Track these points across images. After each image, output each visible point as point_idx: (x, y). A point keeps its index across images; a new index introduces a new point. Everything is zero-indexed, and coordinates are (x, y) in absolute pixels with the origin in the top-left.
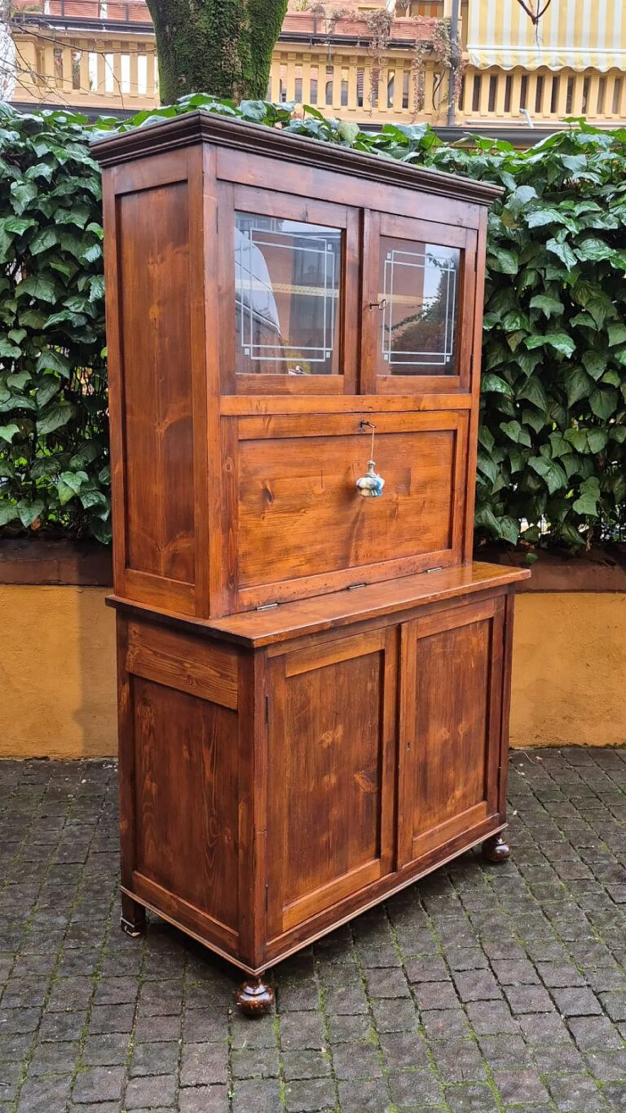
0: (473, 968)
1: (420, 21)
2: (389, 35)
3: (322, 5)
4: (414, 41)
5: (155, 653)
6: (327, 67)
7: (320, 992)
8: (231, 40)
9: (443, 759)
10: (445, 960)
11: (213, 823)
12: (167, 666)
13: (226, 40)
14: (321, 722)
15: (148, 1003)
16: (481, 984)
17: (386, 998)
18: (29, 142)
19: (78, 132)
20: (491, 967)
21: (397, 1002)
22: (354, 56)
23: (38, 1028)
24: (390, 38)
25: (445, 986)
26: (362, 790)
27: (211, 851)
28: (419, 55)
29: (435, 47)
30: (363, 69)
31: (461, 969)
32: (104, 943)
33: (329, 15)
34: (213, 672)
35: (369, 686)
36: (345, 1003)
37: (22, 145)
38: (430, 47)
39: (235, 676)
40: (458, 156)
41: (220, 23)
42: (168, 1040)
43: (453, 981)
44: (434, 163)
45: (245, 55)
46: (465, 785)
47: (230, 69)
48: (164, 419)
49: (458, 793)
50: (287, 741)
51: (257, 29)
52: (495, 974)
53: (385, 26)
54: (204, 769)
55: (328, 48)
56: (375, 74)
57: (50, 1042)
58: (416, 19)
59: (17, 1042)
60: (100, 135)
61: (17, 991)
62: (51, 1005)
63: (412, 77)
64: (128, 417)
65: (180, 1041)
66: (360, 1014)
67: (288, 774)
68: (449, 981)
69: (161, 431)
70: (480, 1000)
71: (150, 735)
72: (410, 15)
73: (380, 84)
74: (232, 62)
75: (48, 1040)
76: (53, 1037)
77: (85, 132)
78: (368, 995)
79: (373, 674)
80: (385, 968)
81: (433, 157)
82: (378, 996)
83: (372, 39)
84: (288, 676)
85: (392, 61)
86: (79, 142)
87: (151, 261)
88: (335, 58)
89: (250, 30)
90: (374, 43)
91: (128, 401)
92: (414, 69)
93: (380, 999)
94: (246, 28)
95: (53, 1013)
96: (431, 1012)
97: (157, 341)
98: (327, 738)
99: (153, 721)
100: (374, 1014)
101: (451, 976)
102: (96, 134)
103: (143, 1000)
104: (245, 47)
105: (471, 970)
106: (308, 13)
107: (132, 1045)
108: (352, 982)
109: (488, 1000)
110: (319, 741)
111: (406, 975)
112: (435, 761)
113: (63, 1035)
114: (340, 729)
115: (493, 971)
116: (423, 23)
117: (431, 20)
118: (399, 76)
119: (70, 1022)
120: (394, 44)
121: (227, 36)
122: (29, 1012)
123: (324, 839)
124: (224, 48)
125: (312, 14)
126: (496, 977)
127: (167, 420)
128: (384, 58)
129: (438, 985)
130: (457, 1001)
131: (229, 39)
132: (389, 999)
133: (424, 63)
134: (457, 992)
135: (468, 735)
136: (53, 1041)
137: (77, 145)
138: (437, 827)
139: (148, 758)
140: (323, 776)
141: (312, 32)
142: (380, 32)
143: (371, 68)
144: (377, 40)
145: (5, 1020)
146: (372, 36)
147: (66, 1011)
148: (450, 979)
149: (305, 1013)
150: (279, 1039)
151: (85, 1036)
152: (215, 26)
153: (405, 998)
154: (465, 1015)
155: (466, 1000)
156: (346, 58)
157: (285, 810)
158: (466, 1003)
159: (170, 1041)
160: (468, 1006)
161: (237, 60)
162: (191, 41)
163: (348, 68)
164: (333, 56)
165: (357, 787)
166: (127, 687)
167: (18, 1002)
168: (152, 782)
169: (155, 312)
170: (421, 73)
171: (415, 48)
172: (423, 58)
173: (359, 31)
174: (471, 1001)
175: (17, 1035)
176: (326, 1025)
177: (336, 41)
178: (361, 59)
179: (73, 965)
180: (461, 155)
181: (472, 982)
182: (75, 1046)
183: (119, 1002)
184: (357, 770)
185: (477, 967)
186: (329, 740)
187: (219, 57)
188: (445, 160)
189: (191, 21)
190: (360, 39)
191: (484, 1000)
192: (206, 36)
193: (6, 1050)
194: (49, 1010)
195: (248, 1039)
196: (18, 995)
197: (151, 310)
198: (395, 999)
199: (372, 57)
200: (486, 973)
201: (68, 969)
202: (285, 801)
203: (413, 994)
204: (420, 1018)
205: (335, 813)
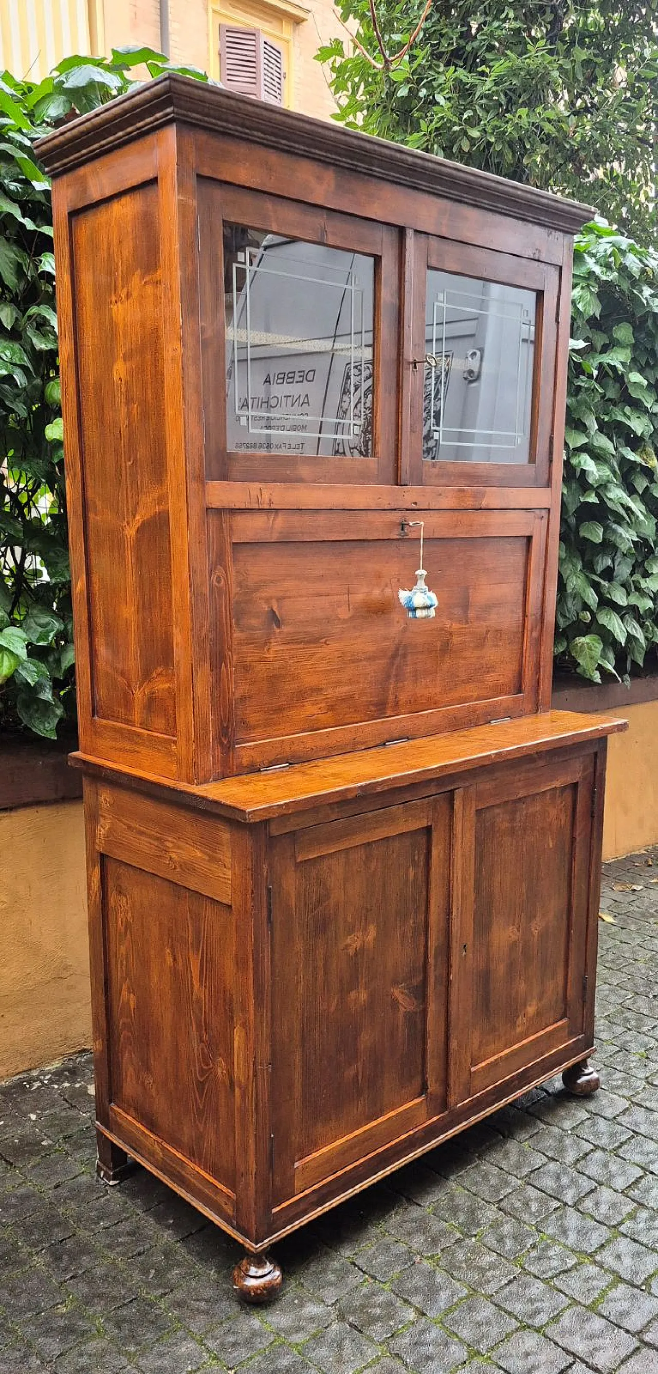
5: (129, 827)
9: (511, 966)
11: (202, 1049)
12: (144, 844)
14: (345, 921)
26: (402, 1009)
27: (201, 1085)
34: (199, 854)
35: (412, 873)
39: (228, 861)
46: (540, 999)
48: (134, 517)
49: (531, 1010)
50: (299, 946)
54: (191, 981)
64: (91, 515)
67: (300, 989)
69: (130, 532)
71: (126, 932)
79: (416, 858)
84: (299, 860)
87: (114, 299)
91: (90, 494)
97: (123, 410)
98: (354, 942)
99: (130, 915)
110: (341, 946)
112: (500, 969)
114: (372, 929)
123: (352, 1072)
127: (137, 517)
135: (544, 935)
138: (503, 1054)
139: (124, 962)
140: (349, 992)
157: (297, 1037)
165: (395, 1004)
166: (97, 871)
168: (130, 993)
169: (120, 370)
184: (395, 983)
186: (358, 945)
197: (116, 367)
202: (297, 1026)
205: (366, 1039)
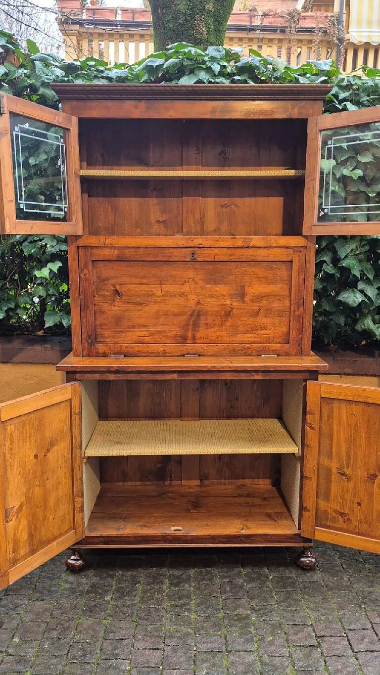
0: (361, 629)
1: (318, 15)
2: (298, 24)
3: (256, 7)
4: (315, 28)
6: (258, 46)
7: (256, 639)
8: (200, 16)
10: (341, 622)
13: (197, 17)
15: (140, 640)
16: (367, 640)
17: (301, 646)
18: (71, 78)
19: (102, 72)
20: (373, 628)
21: (308, 650)
22: (275, 39)
23: (68, 653)
24: (299, 26)
25: (342, 639)
28: (318, 37)
29: (328, 31)
30: (281, 47)
31: (352, 629)
32: (112, 598)
33: (260, 13)
36: (272, 648)
37: (66, 79)
38: (325, 32)
40: (354, 80)
41: (193, 5)
42: (153, 666)
43: (347, 636)
44: (336, 85)
45: (209, 26)
47: (200, 36)
51: (218, 9)
52: (376, 634)
53: (296, 19)
55: (259, 34)
56: (289, 49)
57: (75, 663)
58: (316, 13)
59: (54, 661)
60: (117, 73)
61: (54, 627)
62: (77, 638)
63: (312, 51)
65: (161, 667)
66: (283, 656)
68: (344, 637)
70: (366, 651)
72: (311, 11)
73: (292, 56)
74: (201, 31)
75: (74, 661)
76: (77, 659)
77: (106, 72)
78: (288, 643)
80: (300, 625)
81: (336, 83)
82: (295, 644)
83: (287, 27)
85: (300, 41)
86: (103, 77)
88: (264, 40)
89: (213, 10)
90: (289, 30)
92: (314, 46)
93: (297, 646)
94: (210, 9)
95: (78, 643)
96: (333, 658)
100: (293, 656)
101: (345, 633)
102: (113, 72)
103: (137, 637)
104: (209, 21)
105: (359, 629)
106: (247, 12)
107: (129, 668)
108: (276, 634)
109: (372, 651)
111: (314, 631)
113: (84, 658)
115: (374, 631)
116: (321, 16)
117: (325, 15)
118: (304, 50)
119: (88, 650)
120: (302, 30)
121: (198, 14)
122: (62, 641)
124: (196, 22)
125: (249, 13)
126: (377, 636)
128: (295, 39)
129: (337, 639)
130: (351, 651)
131: (199, 16)
132: (303, 646)
133: (321, 41)
134: (350, 644)
136: (78, 662)
137: (101, 79)
141: (249, 24)
142: (292, 23)
143: (287, 46)
144: (291, 28)
145: (46, 646)
146: (288, 25)
147: (87, 642)
148: (345, 635)
149: (246, 653)
150: (228, 670)
151: (99, 660)
152: (190, 7)
153: (314, 646)
154: (356, 661)
155: (357, 651)
156: (270, 40)
158: (357, 652)
159: (155, 667)
160: (359, 655)
161: (204, 30)
162: (175, 18)
163: (271, 47)
164: (262, 39)
167: (55, 634)
170: (318, 48)
171: (315, 32)
172: (320, 39)
173: (279, 23)
174: (360, 651)
175: (54, 657)
176: (260, 662)
177: (265, 29)
178: (280, 40)
179: (91, 611)
180: (355, 79)
181: (360, 638)
182: (91, 667)
183: (120, 638)
185: (364, 628)
187: (192, 27)
188: (344, 83)
189: (175, 5)
190: (280, 28)
191: (369, 651)
192: (184, 14)
193: (47, 666)
194: (75, 641)
195: (207, 669)
196: (55, 629)
198: (307, 647)
199: (287, 39)
200: (370, 632)
201: (88, 613)
203: (319, 644)
204: (325, 661)
